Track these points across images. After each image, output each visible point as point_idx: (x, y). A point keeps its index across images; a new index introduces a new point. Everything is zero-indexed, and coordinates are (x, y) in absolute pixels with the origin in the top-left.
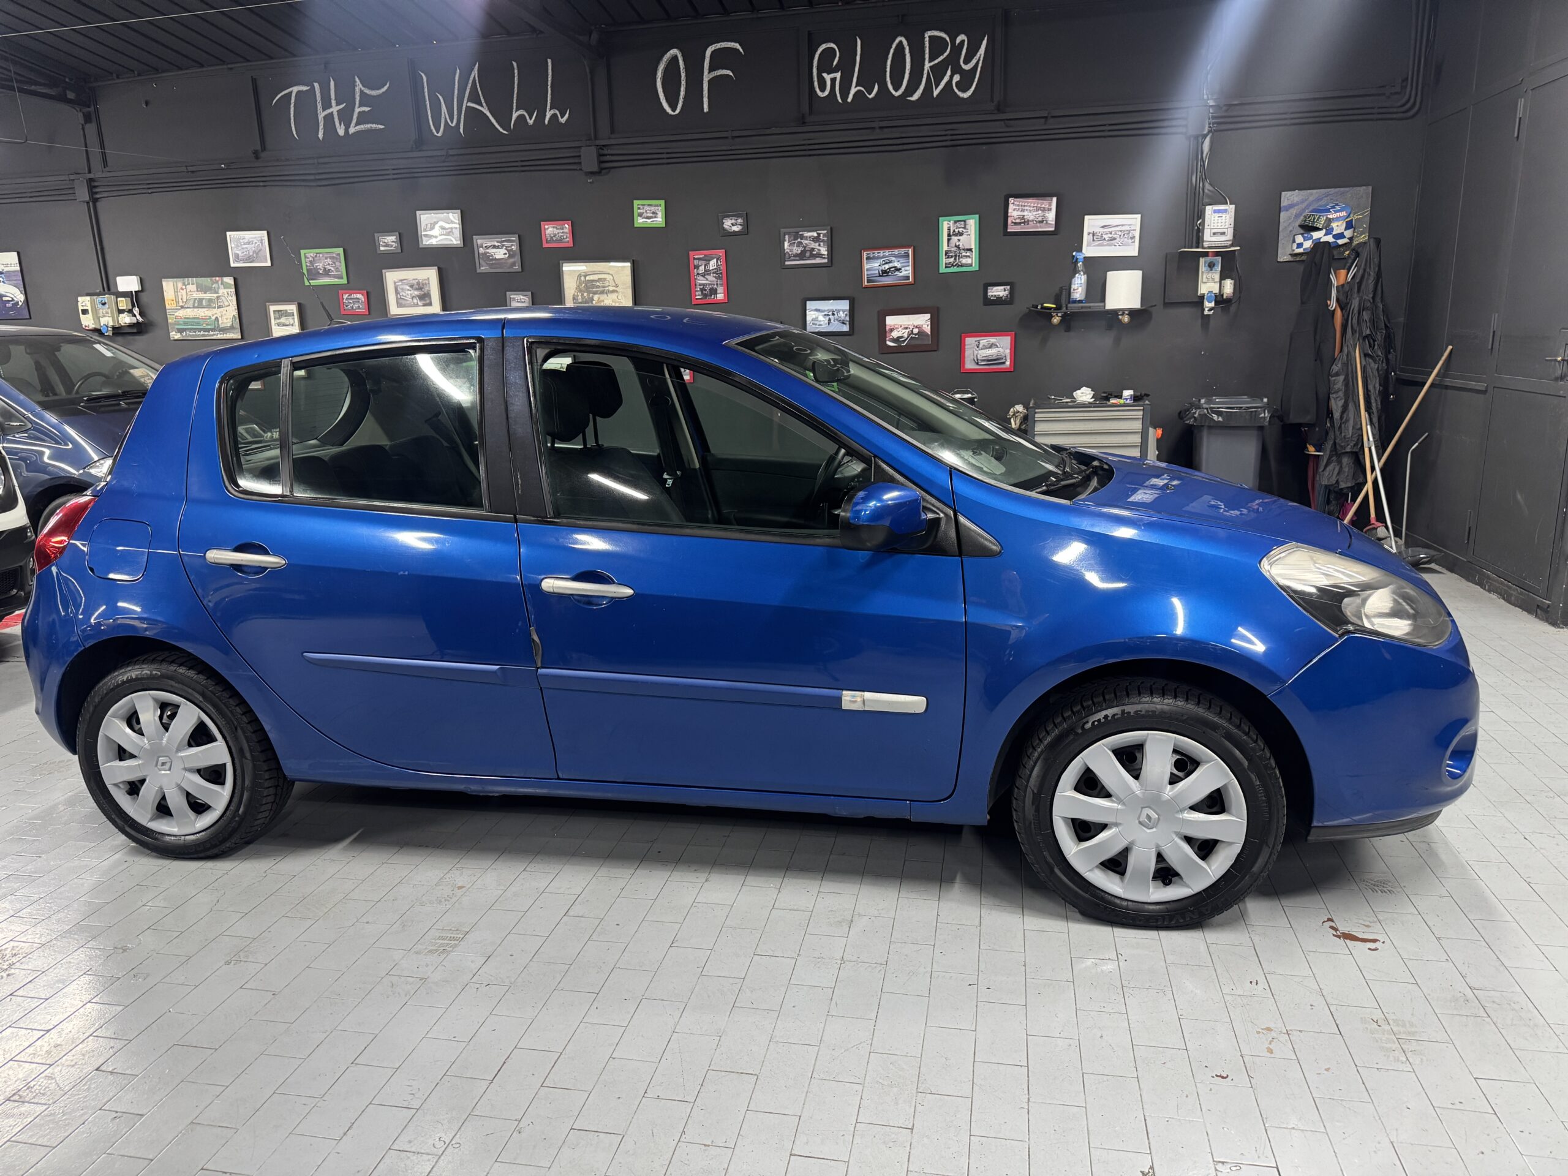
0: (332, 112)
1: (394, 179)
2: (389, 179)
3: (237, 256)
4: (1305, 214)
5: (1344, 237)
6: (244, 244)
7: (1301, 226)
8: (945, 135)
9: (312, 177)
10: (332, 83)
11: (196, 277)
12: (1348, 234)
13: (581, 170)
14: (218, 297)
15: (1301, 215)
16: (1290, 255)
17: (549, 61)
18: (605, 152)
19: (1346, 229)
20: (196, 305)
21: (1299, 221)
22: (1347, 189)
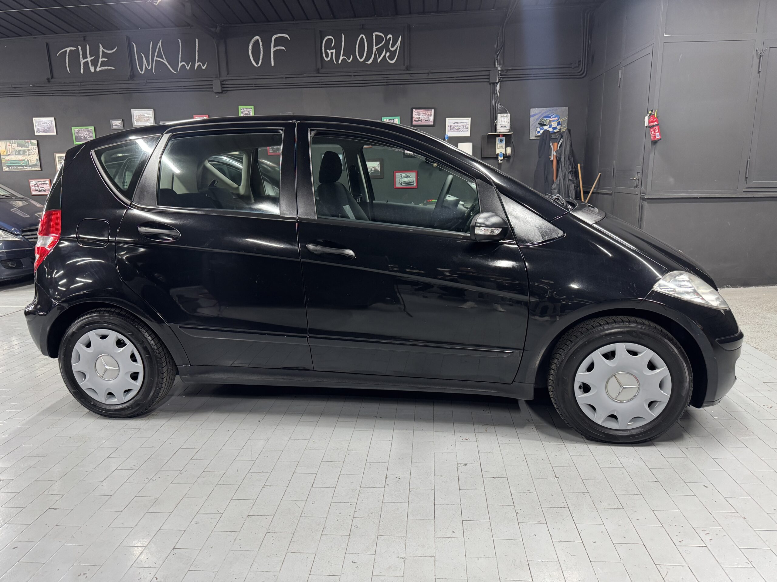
0: (88, 61)
1: (120, 94)
2: (117, 94)
3: (38, 130)
4: (541, 118)
5: (557, 129)
6: (42, 124)
7: (539, 124)
8: (384, 80)
9: (78, 92)
10: (88, 47)
11: (17, 140)
12: (559, 127)
13: (213, 91)
14: (28, 150)
15: (539, 119)
16: (535, 136)
17: (197, 40)
18: (225, 83)
19: (558, 125)
20: (17, 153)
21: (538, 122)
22: (558, 108)
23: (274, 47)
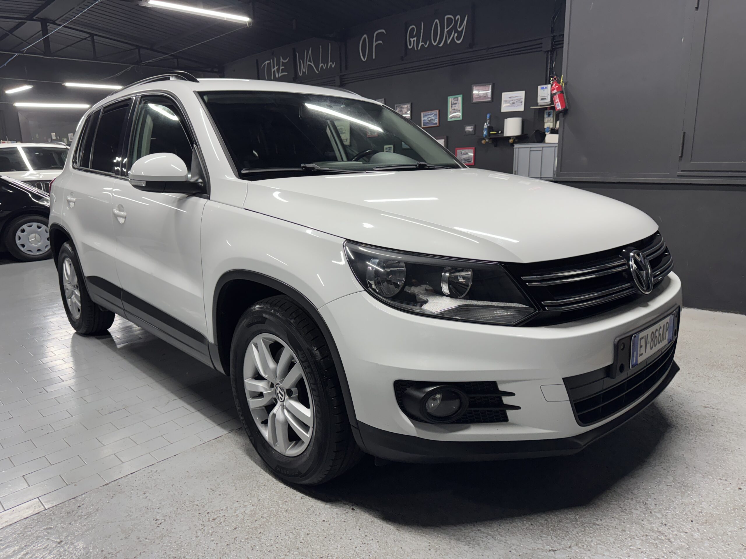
0: (275, 70)
8: (450, 60)
10: (275, 59)
17: (330, 44)
18: (343, 77)
23: (376, 41)
